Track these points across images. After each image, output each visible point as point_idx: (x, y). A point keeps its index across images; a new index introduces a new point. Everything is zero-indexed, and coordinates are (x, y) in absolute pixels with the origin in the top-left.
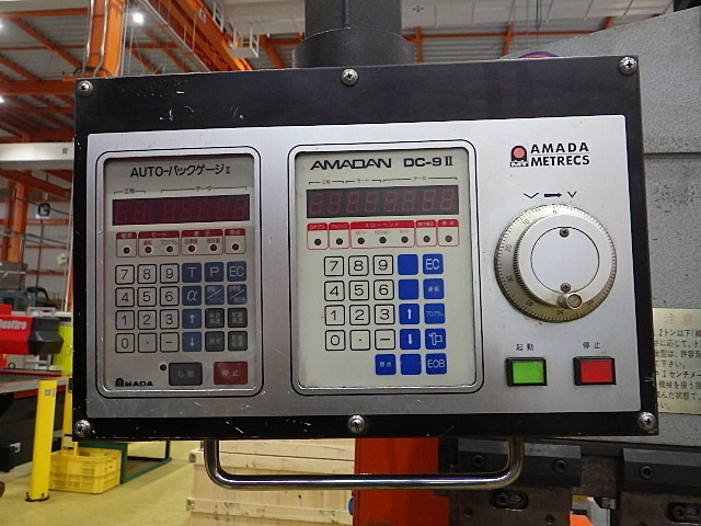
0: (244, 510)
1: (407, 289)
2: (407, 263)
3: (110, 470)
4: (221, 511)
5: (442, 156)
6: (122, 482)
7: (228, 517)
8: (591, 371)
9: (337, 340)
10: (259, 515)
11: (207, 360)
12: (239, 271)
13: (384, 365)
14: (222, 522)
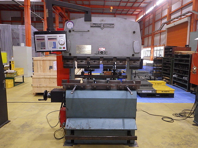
0: (43, 85)
1: (54, 44)
2: (54, 42)
3: (11, 83)
4: (38, 86)
5: (56, 36)
6: (14, 86)
7: (40, 87)
8: (64, 48)
9: (50, 46)
10: (46, 86)
11: (43, 48)
12: (44, 43)
13: (53, 48)
14: (39, 88)
